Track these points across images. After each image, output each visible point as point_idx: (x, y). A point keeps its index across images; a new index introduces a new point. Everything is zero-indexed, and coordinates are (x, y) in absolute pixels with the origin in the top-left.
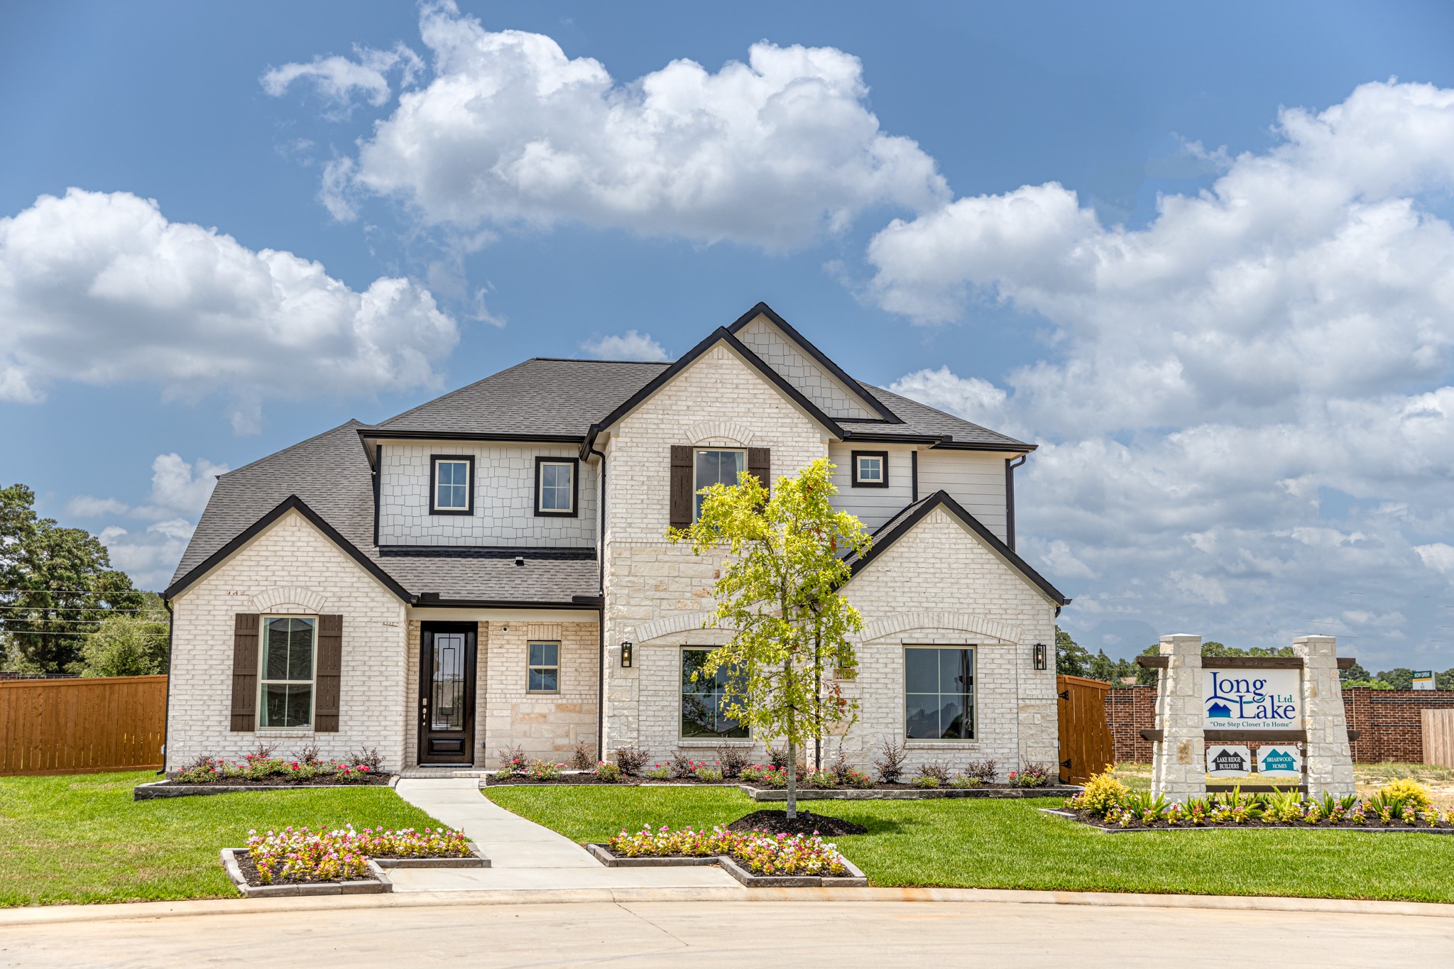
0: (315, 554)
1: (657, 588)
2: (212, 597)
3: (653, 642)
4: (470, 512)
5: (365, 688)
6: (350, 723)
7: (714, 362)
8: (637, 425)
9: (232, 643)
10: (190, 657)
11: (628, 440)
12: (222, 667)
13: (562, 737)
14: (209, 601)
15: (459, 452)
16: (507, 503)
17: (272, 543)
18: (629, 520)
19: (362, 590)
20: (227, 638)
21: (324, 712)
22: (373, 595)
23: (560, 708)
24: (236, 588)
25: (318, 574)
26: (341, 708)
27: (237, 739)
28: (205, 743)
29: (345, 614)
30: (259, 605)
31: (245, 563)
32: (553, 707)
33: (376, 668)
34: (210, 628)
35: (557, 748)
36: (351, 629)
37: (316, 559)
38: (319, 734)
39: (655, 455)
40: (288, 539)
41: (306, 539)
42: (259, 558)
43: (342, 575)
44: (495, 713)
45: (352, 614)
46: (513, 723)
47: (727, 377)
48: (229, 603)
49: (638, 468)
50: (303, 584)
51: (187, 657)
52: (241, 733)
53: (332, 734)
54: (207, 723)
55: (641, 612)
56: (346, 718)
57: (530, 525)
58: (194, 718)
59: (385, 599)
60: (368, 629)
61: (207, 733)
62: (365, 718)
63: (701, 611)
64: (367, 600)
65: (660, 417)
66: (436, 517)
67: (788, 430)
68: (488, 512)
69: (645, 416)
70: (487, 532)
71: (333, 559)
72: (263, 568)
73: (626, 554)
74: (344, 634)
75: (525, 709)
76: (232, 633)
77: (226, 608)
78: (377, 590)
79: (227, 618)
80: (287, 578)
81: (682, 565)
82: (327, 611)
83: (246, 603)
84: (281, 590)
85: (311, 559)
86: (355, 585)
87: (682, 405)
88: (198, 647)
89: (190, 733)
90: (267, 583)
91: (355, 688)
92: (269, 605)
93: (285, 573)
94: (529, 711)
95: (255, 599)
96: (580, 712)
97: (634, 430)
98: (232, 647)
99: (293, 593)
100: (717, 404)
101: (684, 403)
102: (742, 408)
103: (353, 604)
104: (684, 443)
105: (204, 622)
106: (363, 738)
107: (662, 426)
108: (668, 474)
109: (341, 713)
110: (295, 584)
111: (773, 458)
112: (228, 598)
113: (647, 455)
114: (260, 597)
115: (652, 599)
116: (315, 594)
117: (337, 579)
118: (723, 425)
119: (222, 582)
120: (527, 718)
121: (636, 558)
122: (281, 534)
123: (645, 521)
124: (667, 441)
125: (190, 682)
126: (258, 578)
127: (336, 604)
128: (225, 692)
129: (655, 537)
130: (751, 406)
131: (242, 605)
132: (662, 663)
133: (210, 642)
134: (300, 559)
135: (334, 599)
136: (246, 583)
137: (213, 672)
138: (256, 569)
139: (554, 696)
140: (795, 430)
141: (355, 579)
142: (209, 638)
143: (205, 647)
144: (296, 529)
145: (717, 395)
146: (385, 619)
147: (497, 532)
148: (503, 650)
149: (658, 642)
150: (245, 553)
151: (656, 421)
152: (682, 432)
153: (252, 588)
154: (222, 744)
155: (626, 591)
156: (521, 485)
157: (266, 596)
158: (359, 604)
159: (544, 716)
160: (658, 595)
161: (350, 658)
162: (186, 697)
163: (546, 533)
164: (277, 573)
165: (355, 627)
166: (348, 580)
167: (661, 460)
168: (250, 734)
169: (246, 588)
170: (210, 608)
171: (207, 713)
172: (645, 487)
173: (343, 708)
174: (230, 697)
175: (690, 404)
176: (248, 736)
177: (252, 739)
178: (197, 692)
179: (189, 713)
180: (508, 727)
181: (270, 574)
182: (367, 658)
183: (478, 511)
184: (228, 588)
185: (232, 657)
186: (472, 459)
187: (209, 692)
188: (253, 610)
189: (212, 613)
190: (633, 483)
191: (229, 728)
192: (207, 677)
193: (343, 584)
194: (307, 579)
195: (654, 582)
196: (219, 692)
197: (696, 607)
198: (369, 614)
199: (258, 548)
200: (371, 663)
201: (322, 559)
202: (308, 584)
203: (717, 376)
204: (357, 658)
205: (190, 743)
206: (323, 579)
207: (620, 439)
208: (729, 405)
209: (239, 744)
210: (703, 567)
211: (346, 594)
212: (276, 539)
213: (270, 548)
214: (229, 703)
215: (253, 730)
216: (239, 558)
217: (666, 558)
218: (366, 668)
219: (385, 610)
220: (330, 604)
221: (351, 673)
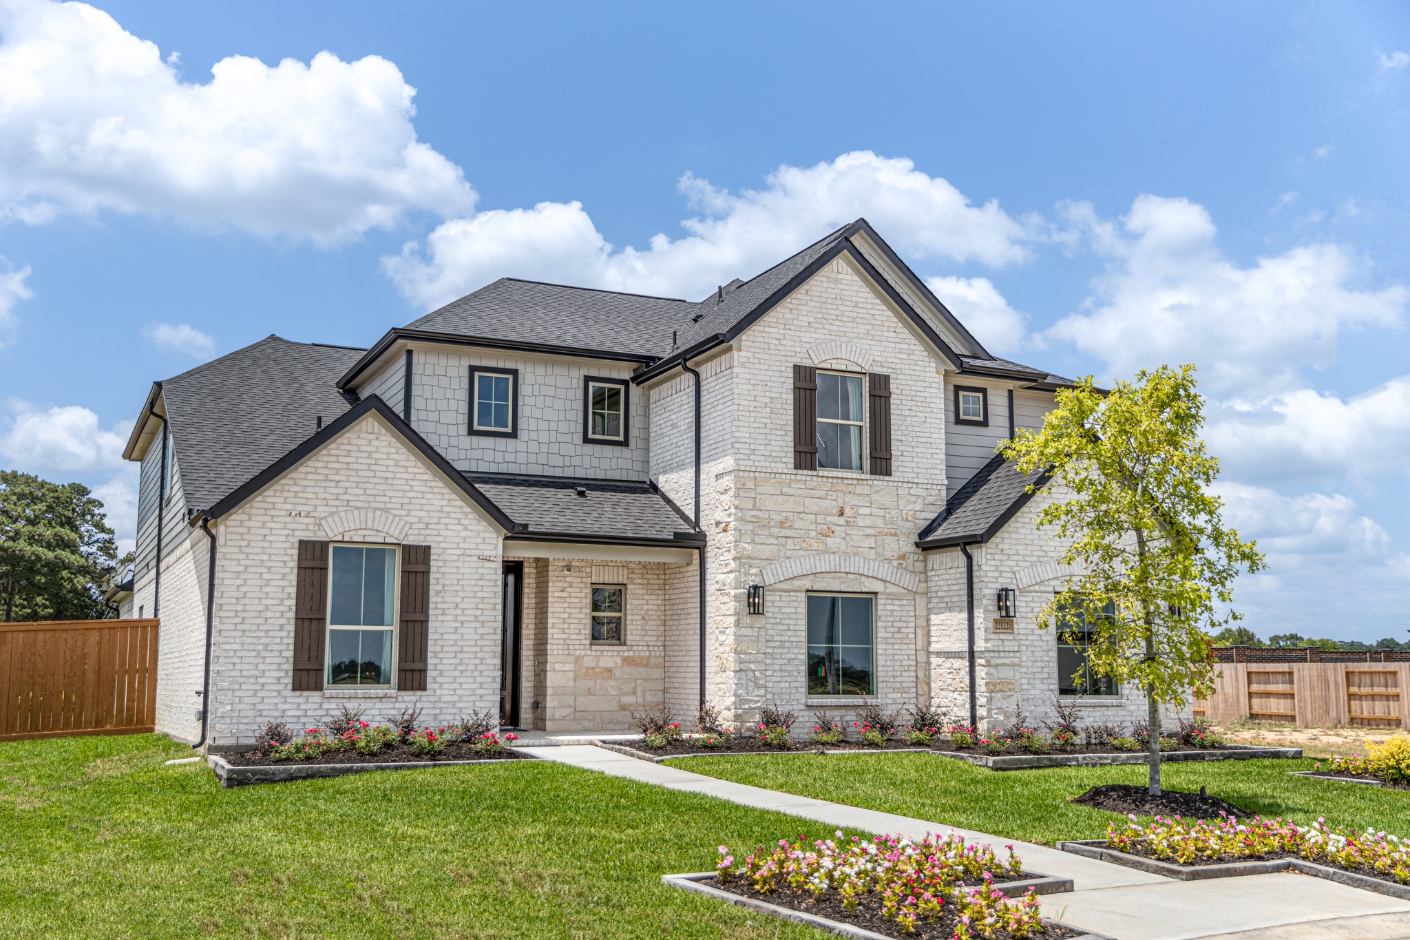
0: (397, 469)
1: (782, 524)
2: (267, 519)
3: (779, 586)
4: (514, 435)
5: (457, 637)
6: (440, 680)
7: (834, 275)
8: (759, 339)
9: (293, 577)
10: (240, 595)
11: (750, 355)
12: (281, 608)
13: (627, 694)
14: (264, 523)
15: (501, 364)
16: (553, 426)
17: (344, 453)
18: (753, 447)
19: (452, 515)
20: (287, 570)
21: (409, 666)
22: (466, 522)
23: (626, 661)
24: (299, 508)
25: (400, 494)
26: (430, 661)
27: (301, 700)
28: (259, 707)
29: (433, 545)
30: (328, 530)
31: (310, 477)
32: (619, 660)
33: (469, 612)
34: (265, 557)
35: (623, 708)
36: (441, 564)
37: (398, 475)
38: (403, 693)
39: (778, 374)
40: (364, 448)
41: (386, 450)
42: (326, 471)
43: (430, 496)
44: (557, 667)
45: (442, 545)
46: (575, 679)
47: (846, 293)
48: (289, 526)
49: (760, 388)
50: (382, 505)
51: (236, 594)
52: (306, 693)
53: (418, 693)
54: (261, 680)
55: (766, 552)
56: (435, 674)
57: (579, 453)
58: (244, 673)
59: (480, 528)
60: (460, 564)
61: (263, 694)
62: (457, 673)
63: (826, 552)
64: (459, 528)
65: (782, 331)
66: (475, 439)
67: (905, 356)
68: (533, 436)
69: (767, 329)
70: (532, 458)
71: (418, 477)
72: (333, 484)
73: (750, 485)
74: (433, 569)
75: (588, 662)
76: (294, 564)
77: (286, 532)
78: (471, 516)
79: (287, 545)
80: (363, 498)
81: (807, 500)
82: (412, 540)
83: (311, 527)
84: (356, 512)
85: (391, 475)
86: (445, 509)
87: (803, 320)
88: (250, 582)
89: (239, 694)
90: (337, 503)
91: (445, 637)
92: (341, 530)
93: (360, 492)
94: (593, 664)
95: (323, 523)
96: (647, 666)
97: (756, 345)
98: (295, 583)
99: (370, 516)
100: (838, 323)
101: (805, 318)
102: (862, 329)
103: (443, 533)
104: (807, 363)
105: (259, 550)
106: (455, 698)
107: (784, 342)
108: (791, 397)
109: (430, 667)
110: (372, 505)
111: (893, 387)
112: (289, 519)
113: (769, 373)
114: (330, 520)
115: (777, 538)
116: (397, 519)
117: (424, 501)
118: (844, 346)
119: (282, 500)
120: (592, 672)
121: (760, 490)
122: (355, 441)
123: (769, 448)
124: (790, 359)
125: (239, 627)
126: (327, 496)
127: (423, 532)
128: (285, 641)
129: (779, 467)
130: (870, 327)
131: (307, 530)
132: (788, 610)
133: (266, 576)
134: (378, 474)
135: (420, 526)
136: (310, 502)
137: (270, 614)
138: (324, 484)
139: (620, 648)
140: (912, 357)
141: (445, 502)
142: (264, 570)
143: (259, 582)
144: (373, 436)
145: (837, 312)
146: (479, 552)
147: (542, 459)
148: (565, 594)
149: (785, 586)
150: (310, 463)
151: (779, 336)
152: (804, 350)
153: (319, 509)
154: (281, 707)
155: (750, 527)
156: (568, 407)
157: (336, 518)
158: (449, 533)
159: (610, 671)
160: (784, 532)
161: (439, 599)
162: (235, 647)
163: (595, 463)
164: (350, 491)
165: (445, 561)
166: (436, 502)
167: (783, 380)
168: (317, 693)
169: (311, 508)
170: (266, 532)
171: (261, 667)
172: (768, 410)
173: (431, 661)
174: (292, 647)
175: (811, 319)
176: (315, 696)
177: (319, 700)
178: (249, 640)
179: (238, 667)
180: (571, 683)
181: (342, 491)
182: (459, 600)
183: (523, 434)
184: (289, 507)
185: (294, 595)
186: (515, 373)
187: (264, 640)
188: (321, 536)
189: (268, 538)
190: (756, 404)
191: (290, 687)
192: (261, 621)
193: (430, 508)
194: (387, 499)
195: (778, 518)
196: (278, 640)
197: (822, 547)
198: (462, 545)
199: (326, 459)
200: (463, 606)
201: (405, 476)
202: (388, 506)
203: (837, 291)
204: (447, 599)
205: (240, 707)
206: (406, 501)
207: (742, 354)
208: (849, 324)
209: (303, 707)
210: (827, 503)
211: (434, 520)
212: (349, 447)
213: (341, 459)
214: (291, 654)
215: (321, 689)
216: (302, 469)
217: (790, 491)
218: (459, 612)
219: (480, 541)
220: (416, 532)
221: (440, 618)
